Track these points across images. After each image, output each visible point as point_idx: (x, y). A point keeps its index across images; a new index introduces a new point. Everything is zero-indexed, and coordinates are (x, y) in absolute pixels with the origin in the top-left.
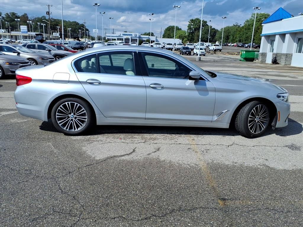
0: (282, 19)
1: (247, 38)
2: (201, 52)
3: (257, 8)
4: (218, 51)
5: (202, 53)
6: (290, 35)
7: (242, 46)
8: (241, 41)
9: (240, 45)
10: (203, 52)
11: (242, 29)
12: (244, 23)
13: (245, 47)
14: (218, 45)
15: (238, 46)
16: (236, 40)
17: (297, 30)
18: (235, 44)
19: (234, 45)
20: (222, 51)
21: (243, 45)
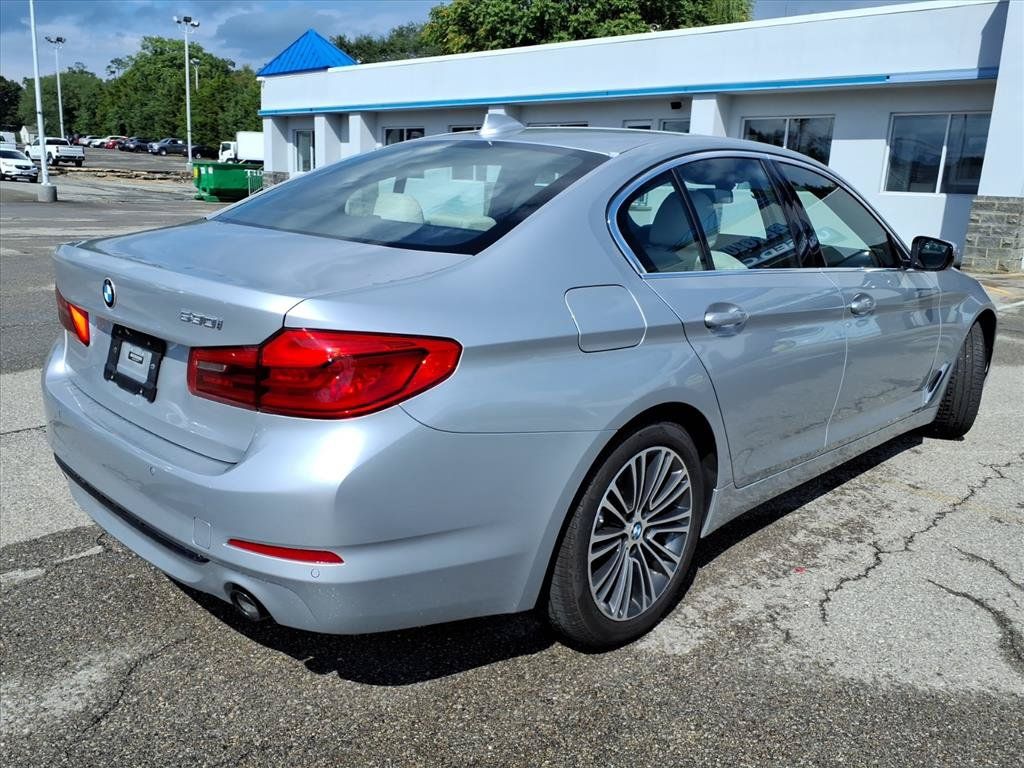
0: (325, 68)
1: (145, 119)
2: (19, 167)
3: (187, 20)
4: (70, 163)
5: (26, 172)
6: (362, 116)
7: (141, 148)
8: (127, 128)
9: (132, 146)
10: (27, 168)
11: (122, 88)
12: (105, 67)
13: (152, 153)
14: (65, 143)
15: (124, 148)
16: (109, 125)
17: (383, 105)
18: (106, 140)
19: (103, 143)
20: (84, 164)
21: (139, 144)
